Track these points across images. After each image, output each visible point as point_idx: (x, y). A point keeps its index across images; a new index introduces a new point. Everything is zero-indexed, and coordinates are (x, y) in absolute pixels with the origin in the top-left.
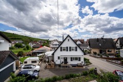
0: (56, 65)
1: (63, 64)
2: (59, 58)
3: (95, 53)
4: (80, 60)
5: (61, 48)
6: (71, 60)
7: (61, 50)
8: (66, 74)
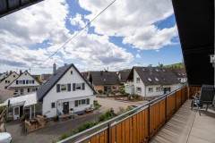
0: (47, 120)
1: (63, 116)
2: (53, 105)
3: (100, 92)
4: (88, 103)
5: (58, 86)
6: (76, 105)
7: (58, 91)
8: (79, 126)
